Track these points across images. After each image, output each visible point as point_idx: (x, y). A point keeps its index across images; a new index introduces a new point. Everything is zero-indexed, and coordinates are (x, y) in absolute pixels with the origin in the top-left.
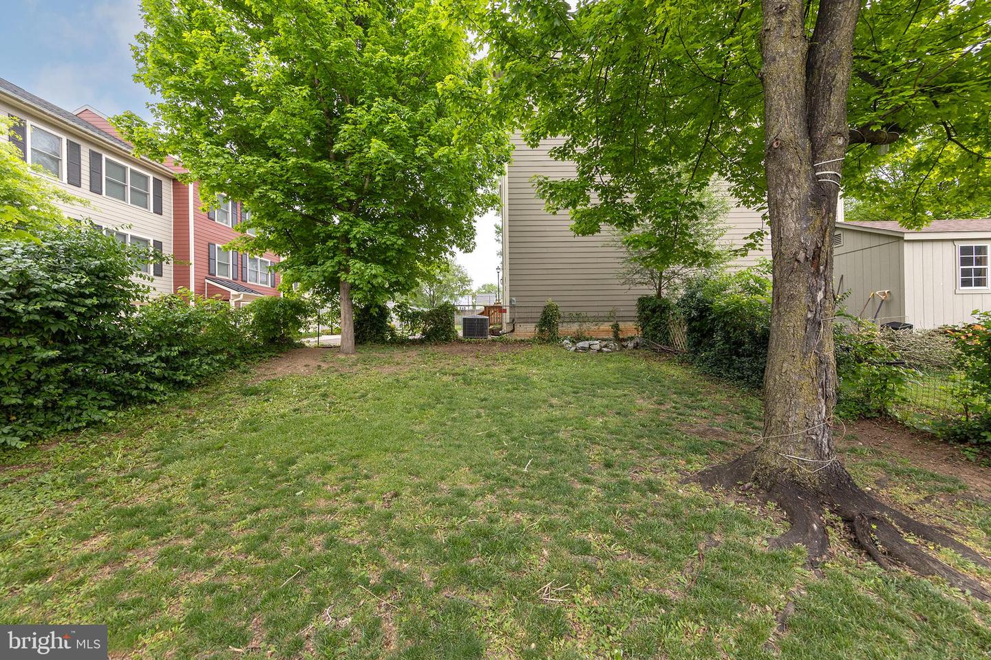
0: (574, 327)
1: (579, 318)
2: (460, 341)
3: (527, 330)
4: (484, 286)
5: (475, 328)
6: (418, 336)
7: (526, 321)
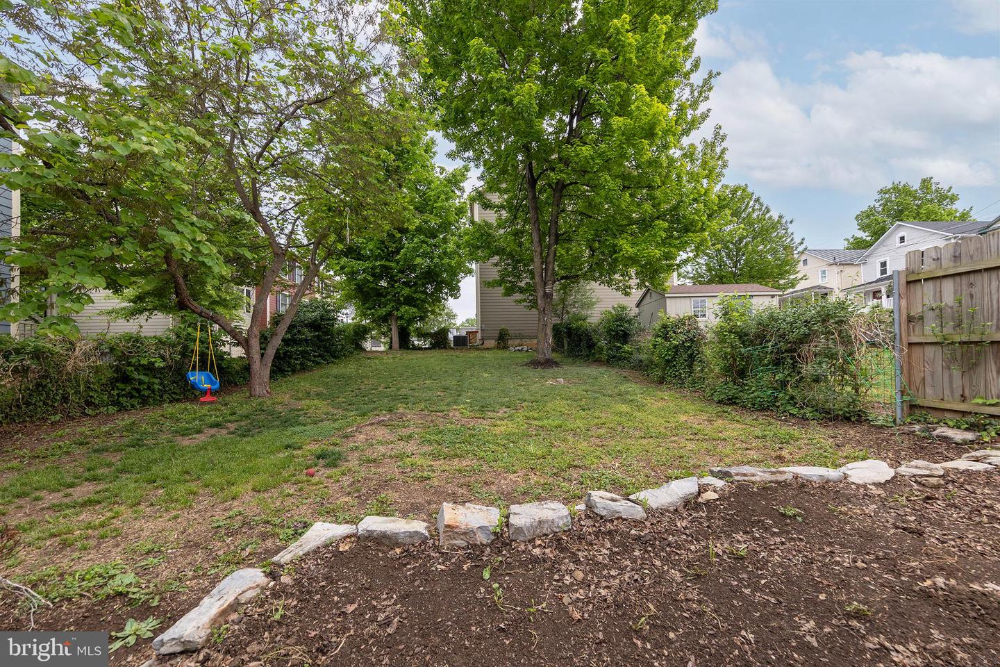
0: (517, 342)
1: (521, 337)
2: (452, 348)
3: (491, 343)
4: (467, 320)
5: (461, 342)
6: (427, 346)
7: (490, 338)
